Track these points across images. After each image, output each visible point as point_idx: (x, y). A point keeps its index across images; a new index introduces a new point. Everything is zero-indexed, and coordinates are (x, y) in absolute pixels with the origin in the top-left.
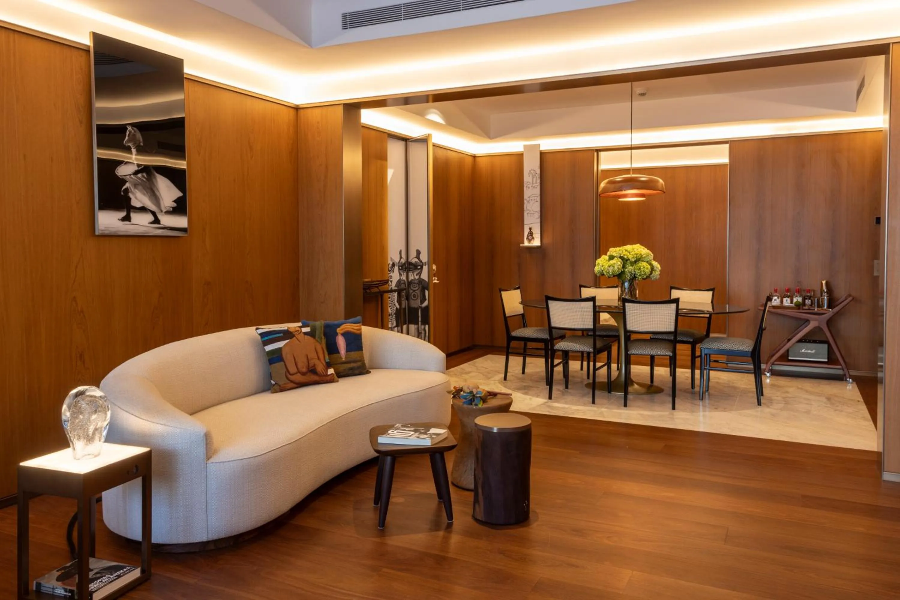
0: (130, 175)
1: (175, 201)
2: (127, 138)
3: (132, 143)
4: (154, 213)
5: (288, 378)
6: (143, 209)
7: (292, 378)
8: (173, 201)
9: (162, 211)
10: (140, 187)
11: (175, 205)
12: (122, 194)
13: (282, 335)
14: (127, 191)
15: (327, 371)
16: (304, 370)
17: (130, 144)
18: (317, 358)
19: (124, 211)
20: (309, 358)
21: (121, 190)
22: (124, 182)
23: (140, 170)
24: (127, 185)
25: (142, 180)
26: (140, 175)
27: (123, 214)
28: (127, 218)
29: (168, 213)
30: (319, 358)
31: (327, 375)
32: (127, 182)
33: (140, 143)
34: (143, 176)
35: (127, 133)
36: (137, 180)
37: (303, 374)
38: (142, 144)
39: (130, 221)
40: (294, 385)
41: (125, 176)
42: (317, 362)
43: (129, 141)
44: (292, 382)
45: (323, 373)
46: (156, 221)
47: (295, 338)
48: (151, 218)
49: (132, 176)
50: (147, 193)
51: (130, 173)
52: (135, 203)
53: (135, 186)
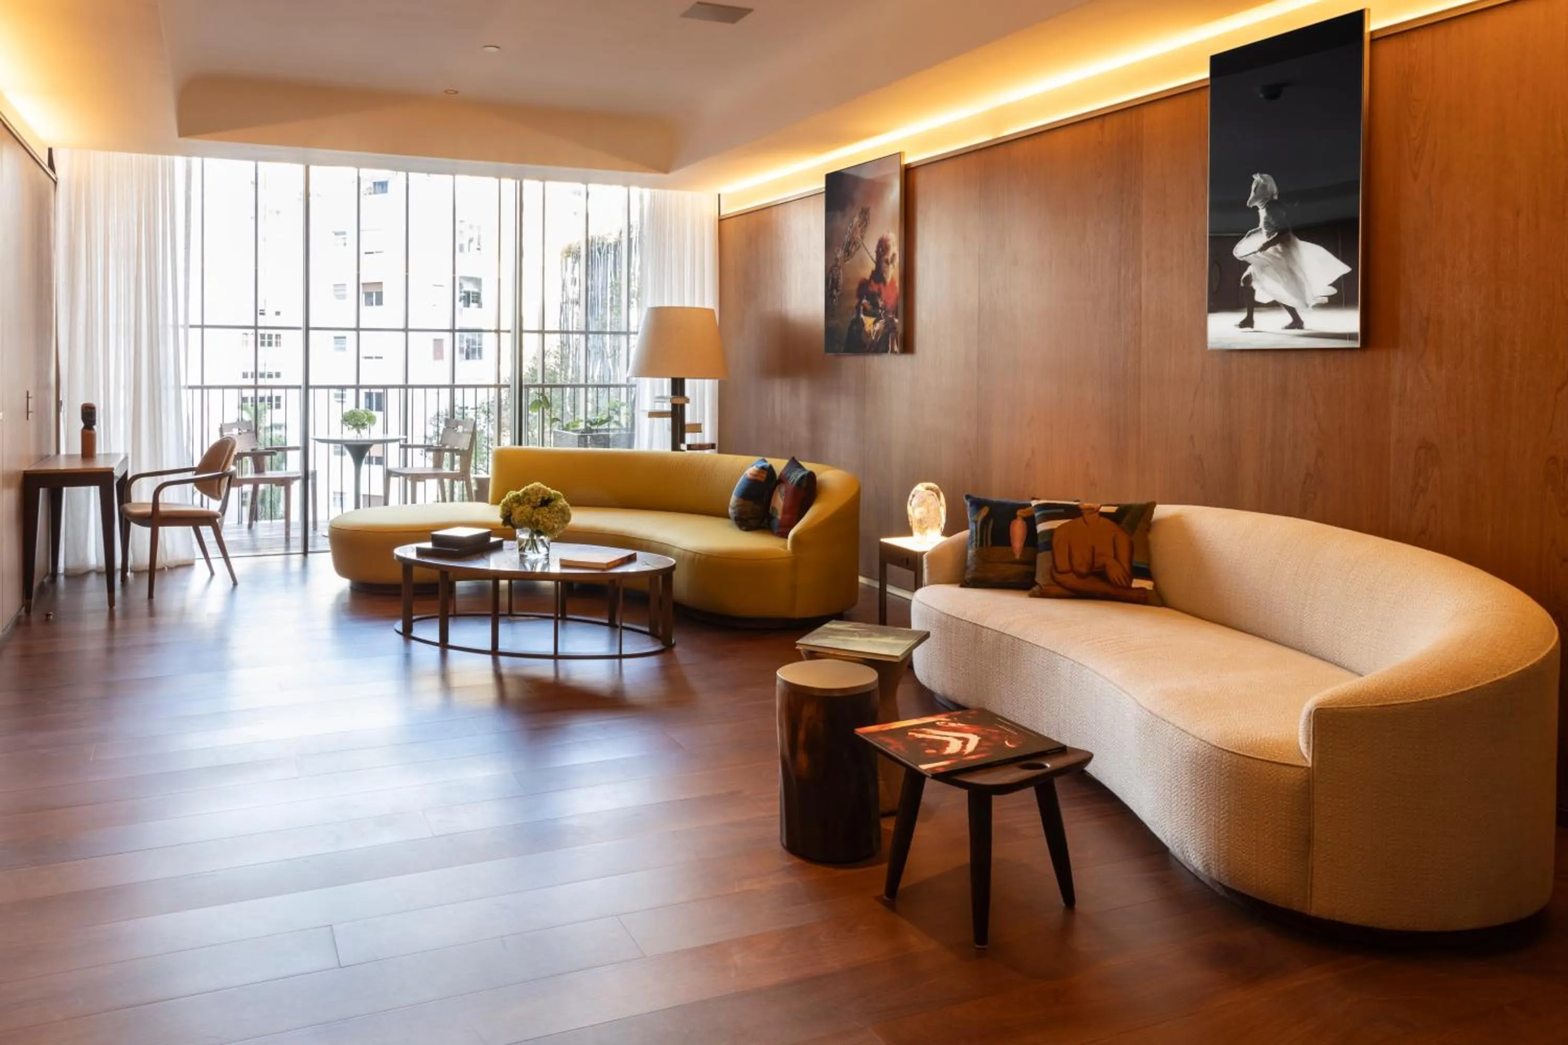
0: (1255, 253)
1: (1334, 285)
2: (1252, 194)
3: (1259, 201)
4: (1292, 311)
5: (1053, 578)
6: (1274, 305)
7: (1060, 578)
8: (1330, 285)
9: (1307, 306)
10: (1270, 270)
11: (1333, 291)
12: (1242, 284)
13: (1062, 511)
14: (1249, 279)
15: (1131, 581)
16: (1084, 570)
17: (1257, 204)
18: (1113, 555)
19: (1244, 311)
20: (1096, 552)
21: (1241, 278)
22: (1245, 265)
23: (1271, 240)
24: (1250, 270)
25: (1275, 257)
26: (1270, 250)
27: (1242, 316)
28: (1248, 323)
29: (1321, 306)
30: (1116, 557)
31: (1129, 588)
32: (1250, 264)
33: (1273, 195)
34: (1276, 250)
35: (1253, 187)
36: (1266, 260)
37: (1081, 576)
38: (1276, 197)
39: (1252, 327)
40: (1066, 592)
41: (1246, 256)
42: (1110, 562)
43: (1255, 199)
44: (1059, 584)
45: (1121, 582)
46: (1297, 323)
47: (1081, 518)
48: (1288, 319)
49: (1258, 254)
50: (1282, 277)
51: (1256, 249)
52: (1261, 296)
53: (1262, 268)
